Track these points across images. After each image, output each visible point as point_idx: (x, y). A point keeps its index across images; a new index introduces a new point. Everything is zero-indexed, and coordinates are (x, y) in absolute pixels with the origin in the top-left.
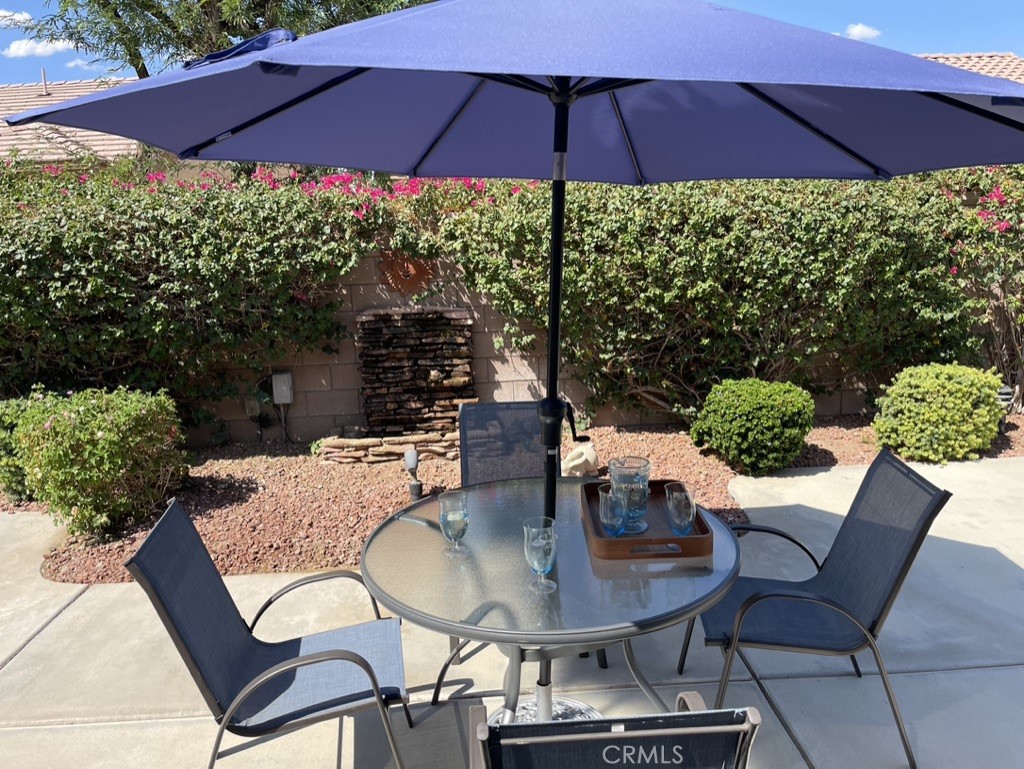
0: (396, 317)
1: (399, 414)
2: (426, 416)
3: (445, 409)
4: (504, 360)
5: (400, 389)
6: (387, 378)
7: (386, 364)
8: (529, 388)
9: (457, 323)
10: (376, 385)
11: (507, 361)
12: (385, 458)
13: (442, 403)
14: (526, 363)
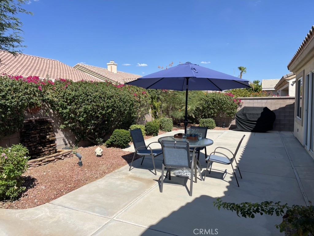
0: (33, 121)
1: (36, 151)
2: (43, 151)
3: (49, 147)
4: (57, 132)
5: (36, 143)
6: (32, 140)
7: (32, 136)
8: (63, 140)
9: (50, 122)
10: (29, 143)
11: (58, 132)
12: (47, 163)
13: (48, 146)
14: (62, 132)
